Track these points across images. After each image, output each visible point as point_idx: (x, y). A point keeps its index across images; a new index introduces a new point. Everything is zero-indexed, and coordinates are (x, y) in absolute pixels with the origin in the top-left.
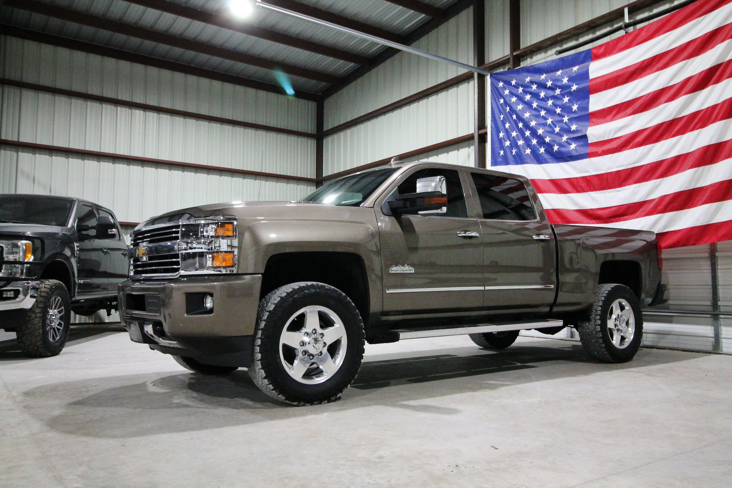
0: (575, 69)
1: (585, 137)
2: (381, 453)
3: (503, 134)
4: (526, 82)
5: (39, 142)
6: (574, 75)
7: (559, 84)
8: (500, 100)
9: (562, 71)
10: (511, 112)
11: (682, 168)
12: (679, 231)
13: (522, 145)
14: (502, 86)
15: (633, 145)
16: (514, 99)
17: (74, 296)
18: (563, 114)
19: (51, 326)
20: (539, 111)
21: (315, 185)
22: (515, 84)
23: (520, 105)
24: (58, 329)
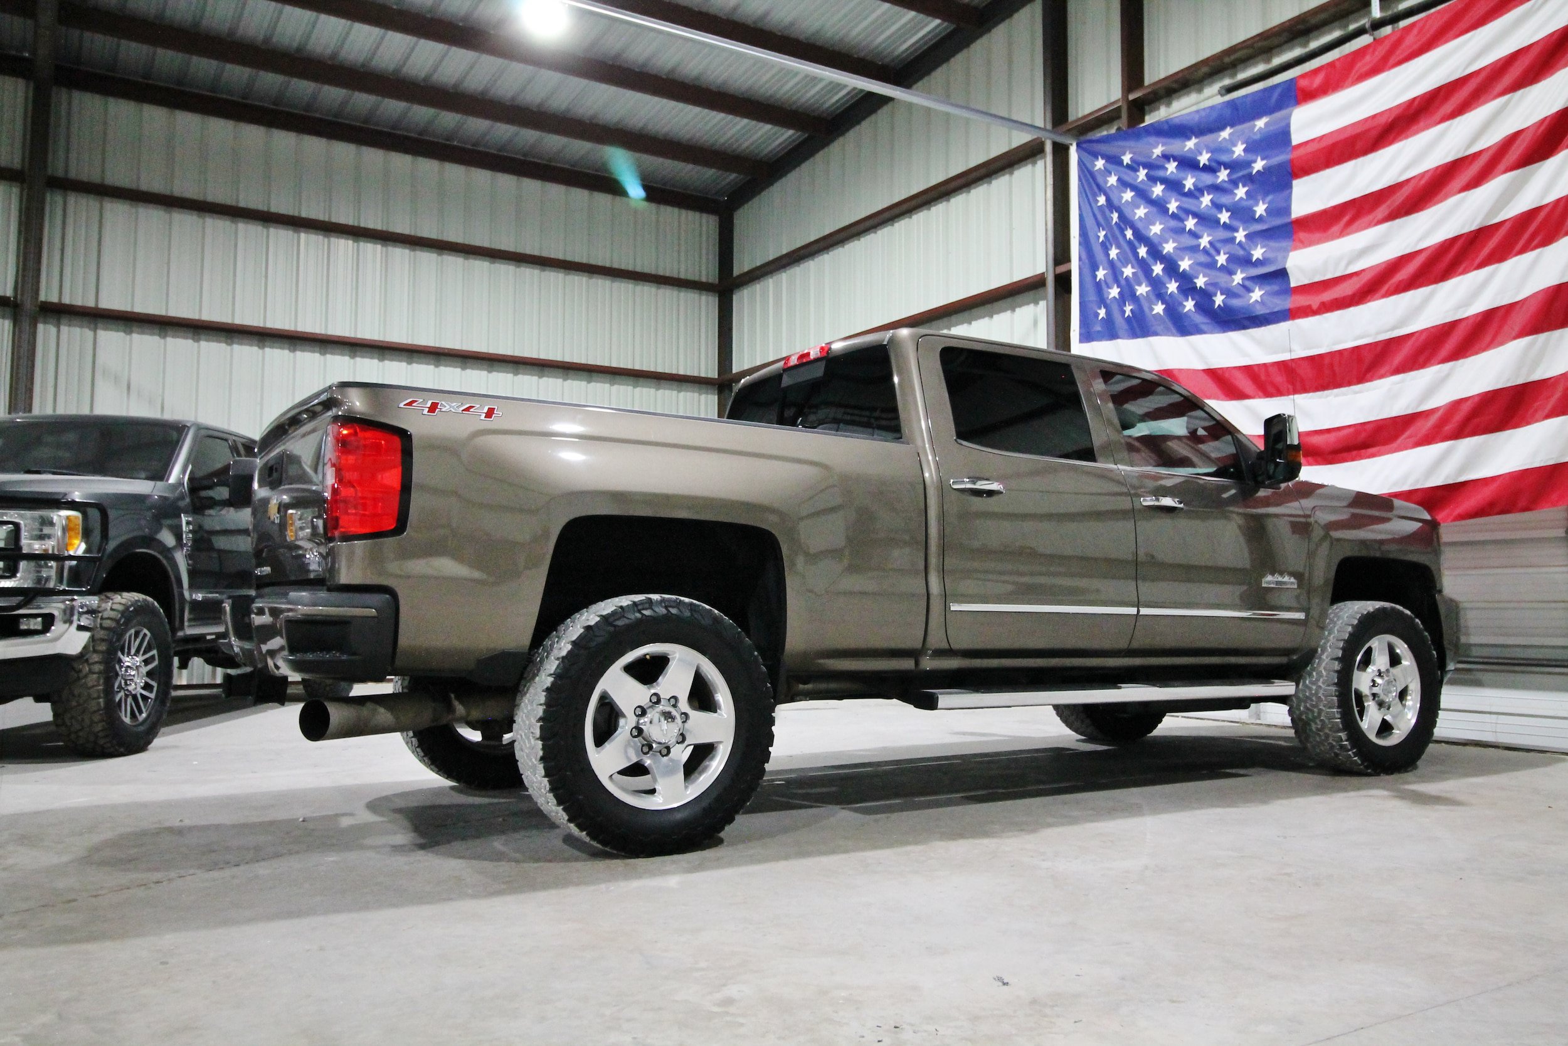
0: (1261, 123)
1: (1282, 274)
2: (732, 991)
3: (1105, 272)
4: (1155, 156)
5: (139, 309)
6: (1258, 137)
7: (1224, 158)
8: (1098, 199)
9: (1232, 130)
10: (1121, 224)
11: (1499, 339)
12: (1493, 479)
13: (1145, 294)
14: (1103, 168)
15: (1388, 289)
16: (1128, 195)
17: (182, 628)
18: (1235, 223)
19: (128, 690)
20: (1182, 220)
21: (716, 392)
22: (1130, 163)
23: (1142, 207)
24: (145, 698)
